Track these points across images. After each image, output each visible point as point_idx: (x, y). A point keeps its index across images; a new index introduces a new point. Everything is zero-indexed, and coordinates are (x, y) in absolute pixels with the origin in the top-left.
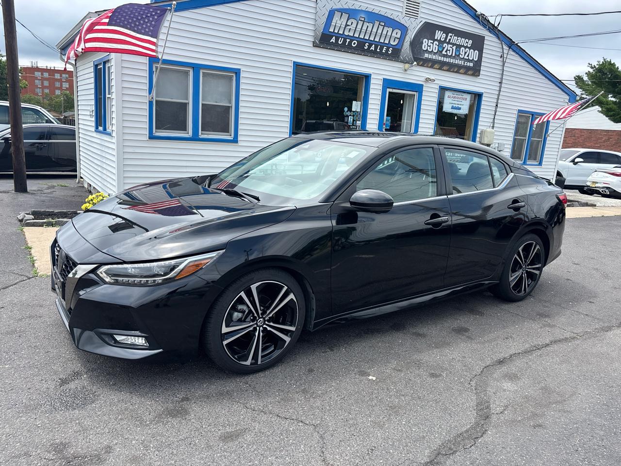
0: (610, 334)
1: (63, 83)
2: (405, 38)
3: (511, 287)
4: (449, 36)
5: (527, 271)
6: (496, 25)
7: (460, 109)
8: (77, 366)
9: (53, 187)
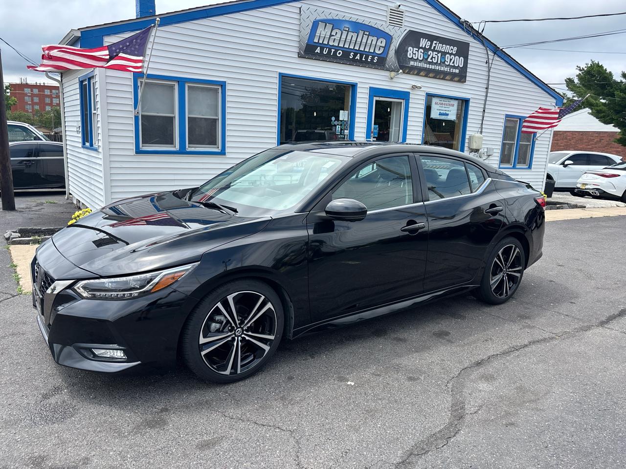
0: (589, 333)
1: (54, 99)
2: (390, 47)
3: (492, 290)
4: (434, 43)
5: (507, 274)
6: (480, 32)
7: (447, 115)
8: (59, 381)
9: (42, 204)
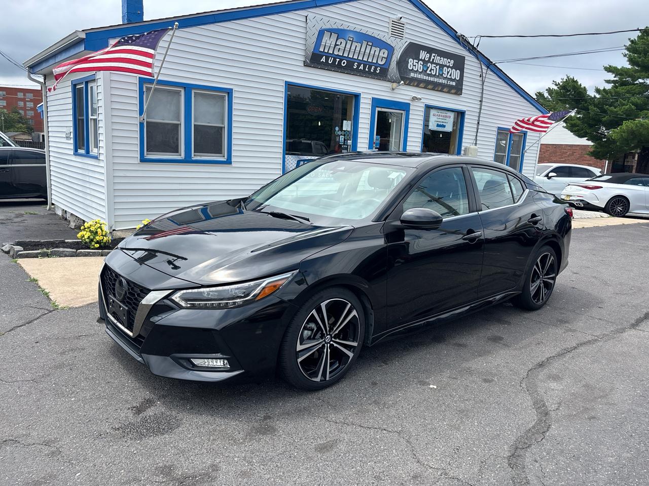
1: (27, 103)
2: (391, 58)
3: (532, 296)
4: (432, 56)
5: (544, 281)
6: (475, 46)
7: (444, 126)
9: (22, 215)
